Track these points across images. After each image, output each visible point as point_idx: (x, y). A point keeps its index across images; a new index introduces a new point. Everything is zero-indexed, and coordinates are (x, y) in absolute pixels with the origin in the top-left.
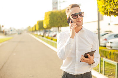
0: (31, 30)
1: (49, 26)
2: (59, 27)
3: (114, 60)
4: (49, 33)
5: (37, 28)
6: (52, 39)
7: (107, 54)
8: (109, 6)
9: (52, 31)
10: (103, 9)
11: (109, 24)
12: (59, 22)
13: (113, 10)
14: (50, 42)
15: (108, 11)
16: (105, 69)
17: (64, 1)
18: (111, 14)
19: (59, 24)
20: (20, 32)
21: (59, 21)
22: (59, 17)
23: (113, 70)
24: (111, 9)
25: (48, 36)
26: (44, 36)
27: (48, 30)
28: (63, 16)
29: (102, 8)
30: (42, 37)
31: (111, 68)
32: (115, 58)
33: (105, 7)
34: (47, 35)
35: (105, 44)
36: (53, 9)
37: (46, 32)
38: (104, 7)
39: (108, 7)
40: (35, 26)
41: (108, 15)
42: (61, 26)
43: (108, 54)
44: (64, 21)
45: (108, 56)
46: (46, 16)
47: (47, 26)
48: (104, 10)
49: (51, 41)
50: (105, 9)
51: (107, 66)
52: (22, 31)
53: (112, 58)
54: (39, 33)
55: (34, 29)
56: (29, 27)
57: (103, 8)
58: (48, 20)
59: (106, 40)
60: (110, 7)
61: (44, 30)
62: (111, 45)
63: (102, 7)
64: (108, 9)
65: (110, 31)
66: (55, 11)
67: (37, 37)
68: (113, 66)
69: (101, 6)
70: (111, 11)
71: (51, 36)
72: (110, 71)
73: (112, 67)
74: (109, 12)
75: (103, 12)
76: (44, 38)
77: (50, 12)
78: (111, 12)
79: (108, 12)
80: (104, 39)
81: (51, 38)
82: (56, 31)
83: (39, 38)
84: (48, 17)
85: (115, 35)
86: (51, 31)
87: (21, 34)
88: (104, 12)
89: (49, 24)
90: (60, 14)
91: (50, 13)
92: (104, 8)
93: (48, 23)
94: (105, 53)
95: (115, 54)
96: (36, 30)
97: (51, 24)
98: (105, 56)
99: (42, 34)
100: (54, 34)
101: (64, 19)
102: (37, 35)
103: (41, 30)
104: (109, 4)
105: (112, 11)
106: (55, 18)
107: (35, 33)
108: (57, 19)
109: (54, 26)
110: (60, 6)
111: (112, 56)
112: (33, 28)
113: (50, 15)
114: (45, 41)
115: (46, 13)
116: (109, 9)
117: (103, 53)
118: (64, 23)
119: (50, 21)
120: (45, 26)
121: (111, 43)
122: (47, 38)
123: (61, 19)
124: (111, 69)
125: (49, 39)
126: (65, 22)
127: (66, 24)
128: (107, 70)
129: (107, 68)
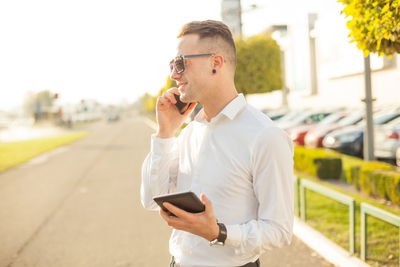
7: (387, 187)
16: (374, 241)
17: (254, 6)
20: (114, 116)
28: (249, 58)
35: (394, 151)
43: (393, 187)
44: (252, 75)
52: (122, 110)
59: (396, 136)
72: (390, 246)
80: (390, 133)
87: (116, 119)
94: (384, 185)
98: (383, 195)
101: (254, 68)
117: (376, 185)
127: (259, 83)
128: (377, 244)
129: (380, 237)
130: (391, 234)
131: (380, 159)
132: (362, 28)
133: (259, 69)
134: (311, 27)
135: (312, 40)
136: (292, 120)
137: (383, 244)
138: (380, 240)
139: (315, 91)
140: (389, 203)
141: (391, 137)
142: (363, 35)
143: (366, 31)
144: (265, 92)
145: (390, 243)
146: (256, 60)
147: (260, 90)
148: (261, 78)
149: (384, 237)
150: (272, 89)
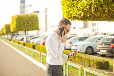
1: (16, 30)
2: (25, 31)
3: (78, 63)
4: (17, 37)
5: (4, 32)
6: (19, 43)
11: (74, 28)
12: (26, 26)
14: (17, 45)
16: (70, 73)
17: (31, 5)
21: (25, 24)
22: (25, 21)
23: (77, 73)
25: (16, 39)
26: (12, 40)
27: (16, 34)
28: (30, 20)
29: (66, 13)
30: (9, 41)
31: (75, 72)
32: (79, 61)
34: (14, 39)
35: (70, 47)
36: (21, 12)
37: (13, 35)
38: (68, 11)
40: (3, 30)
41: (72, 20)
42: (28, 30)
44: (30, 25)
45: (73, 60)
46: (13, 20)
47: (14, 29)
51: (72, 69)
53: (76, 61)
58: (15, 24)
59: (71, 43)
61: (11, 34)
62: (75, 48)
65: (75, 35)
66: (22, 15)
69: (65, 11)
72: (75, 74)
73: (76, 70)
76: (11, 42)
77: (17, 15)
78: (74, 17)
79: (71, 17)
82: (23, 35)
83: (6, 42)
84: (15, 21)
85: (79, 38)
86: (18, 35)
89: (17, 27)
90: (26, 18)
91: (16, 17)
93: (15, 27)
95: (79, 57)
96: (3, 34)
99: (10, 38)
100: (22, 37)
101: (31, 23)
102: (5, 38)
103: (8, 34)
104: (73, 9)
105: (75, 15)
106: (22, 22)
107: (3, 37)
109: (21, 30)
110: (27, 11)
111: (77, 59)
113: (16, 19)
115: (12, 17)
118: (30, 27)
120: (12, 30)
121: (76, 46)
122: (14, 42)
123: (28, 23)
124: (76, 73)
125: (17, 43)
126: (31, 26)
127: (32, 27)
128: (71, 74)
129: (72, 71)
130: (74, 71)
131: (67, 49)
132: (68, 13)
133: (32, 23)
134: (46, 12)
135: (46, 16)
136: (41, 38)
137: (73, 73)
138: (72, 72)
139: (46, 30)
140: (72, 62)
141: (69, 43)
142: (68, 15)
143: (69, 14)
144: (34, 30)
145: (74, 73)
146: (32, 21)
147: (33, 29)
148: (33, 26)
149: (73, 71)
150: (36, 29)
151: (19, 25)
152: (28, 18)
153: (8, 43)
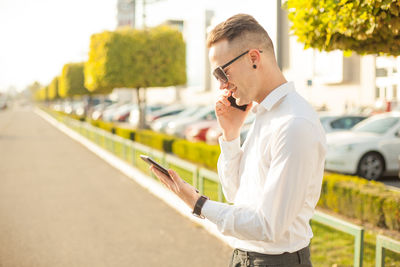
0: (42, 95)
1: (105, 84)
2: (138, 88)
3: (337, 210)
4: (104, 109)
5: (63, 91)
6: (114, 131)
8: (332, 12)
9: (116, 102)
10: (308, 26)
11: (310, 83)
12: (140, 71)
13: (349, 27)
14: (107, 140)
15: (328, 31)
18: (335, 45)
19: (141, 79)
21: (139, 65)
22: (140, 52)
24: (340, 24)
25: (101, 117)
26: (88, 119)
27: (101, 97)
28: (154, 49)
29: (304, 22)
30: (77, 123)
31: (329, 244)
32: (339, 205)
33: (316, 18)
34: (96, 115)
36: (121, 23)
37: (93, 103)
38: (312, 16)
39: (329, 18)
40: (57, 82)
42: (147, 85)
44: (156, 67)
46: (94, 47)
47: (99, 82)
48: (311, 28)
49: (109, 135)
50: (316, 24)
52: (10, 98)
53: (329, 205)
54: (68, 109)
55: (52, 94)
56: (37, 85)
57: (307, 19)
58: (103, 61)
60: (338, 18)
61: (86, 98)
63: (303, 15)
64: (326, 26)
66: (125, 30)
67: (62, 123)
68: (336, 235)
70: (337, 33)
71: (112, 120)
72: (330, 254)
73: (332, 239)
74: (329, 37)
75: (307, 35)
76: (87, 126)
77: (109, 33)
78: (336, 37)
79: (324, 38)
81: (110, 126)
82: (128, 102)
83: (68, 124)
84: (102, 51)
85: (332, 120)
86: (110, 102)
88: (312, 34)
89: (106, 76)
90: (143, 41)
91: (107, 39)
92: (311, 21)
93: (102, 73)
95: (341, 191)
96: (57, 98)
97: (112, 77)
99: (80, 112)
100: (122, 110)
101: (159, 60)
102: (62, 113)
103: (77, 97)
104: (334, 6)
105: (341, 31)
106: (126, 55)
107: (57, 107)
108: (134, 60)
109: (123, 84)
110: (144, 16)
112: (47, 89)
113: (107, 45)
114: (88, 135)
115: (93, 37)
116: (330, 25)
118: (157, 75)
119: (107, 65)
120: (90, 83)
122: (97, 125)
123: (148, 59)
124: (332, 249)
125: (105, 129)
126: (159, 71)
129: (316, 243)
130: (327, 239)
134: (208, 23)
136: (192, 115)
137: (321, 251)
139: (209, 87)
147: (164, 83)
148: (165, 71)
151: (117, 68)
152: (149, 41)
153: (75, 129)
